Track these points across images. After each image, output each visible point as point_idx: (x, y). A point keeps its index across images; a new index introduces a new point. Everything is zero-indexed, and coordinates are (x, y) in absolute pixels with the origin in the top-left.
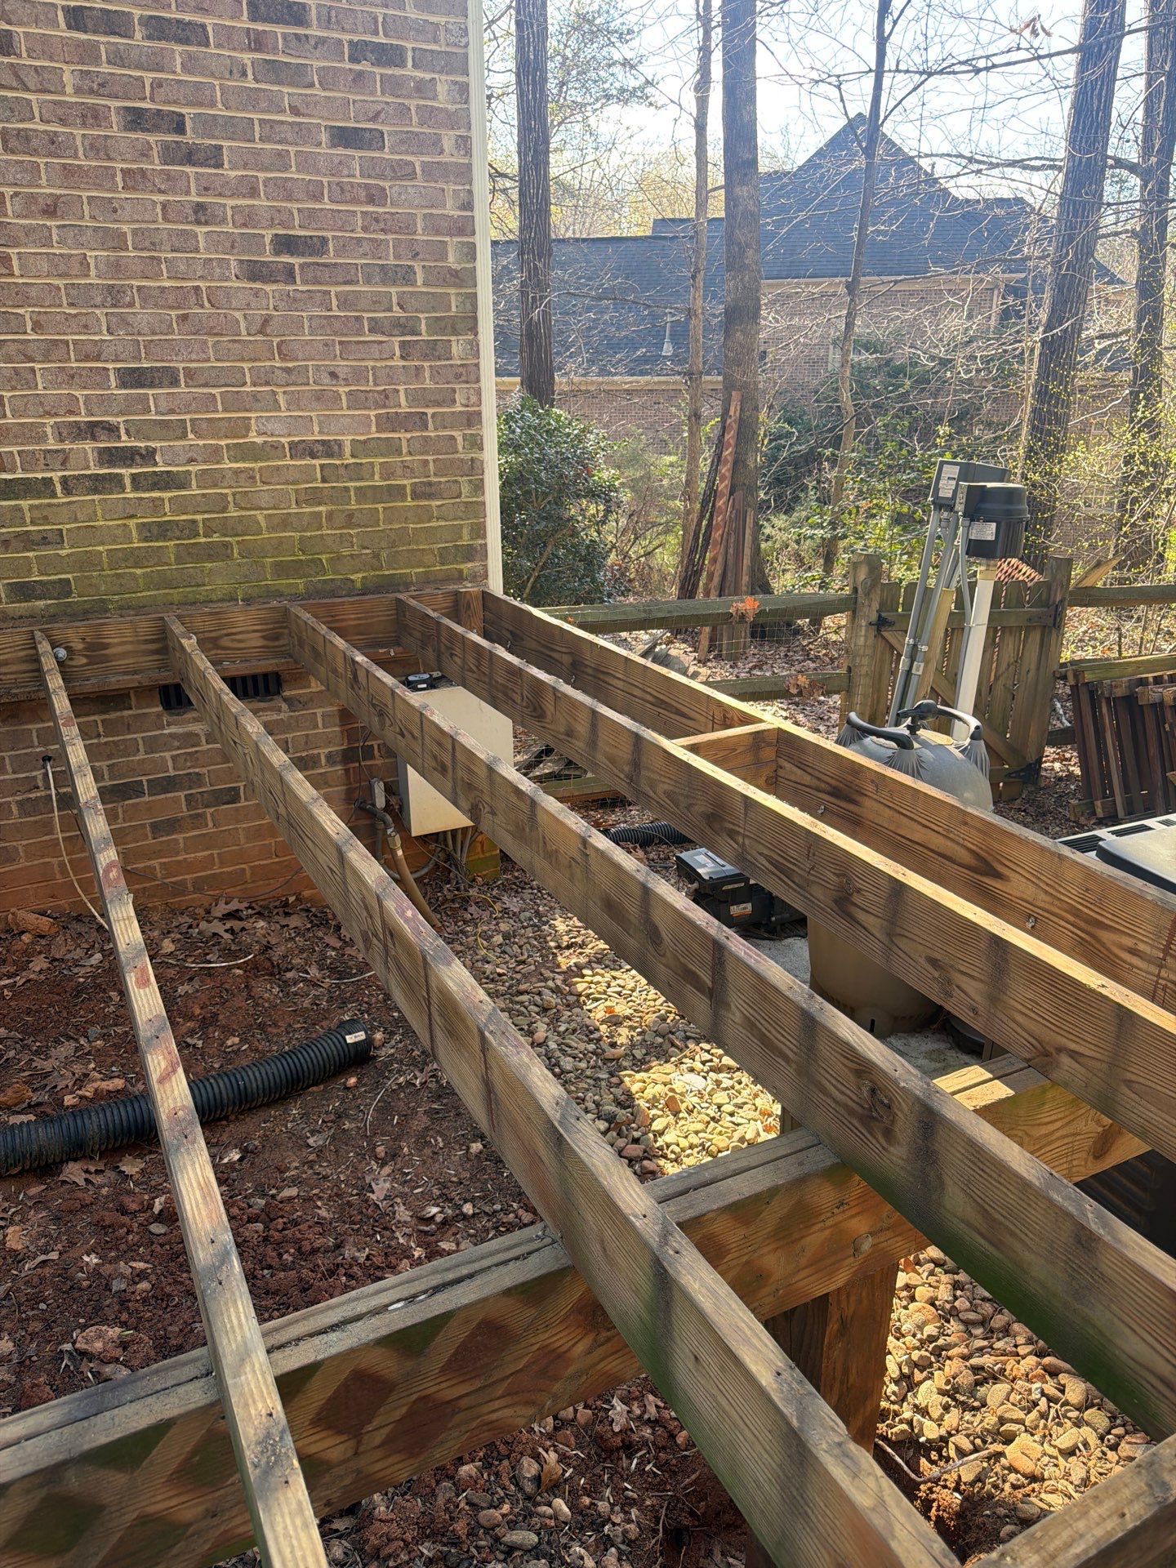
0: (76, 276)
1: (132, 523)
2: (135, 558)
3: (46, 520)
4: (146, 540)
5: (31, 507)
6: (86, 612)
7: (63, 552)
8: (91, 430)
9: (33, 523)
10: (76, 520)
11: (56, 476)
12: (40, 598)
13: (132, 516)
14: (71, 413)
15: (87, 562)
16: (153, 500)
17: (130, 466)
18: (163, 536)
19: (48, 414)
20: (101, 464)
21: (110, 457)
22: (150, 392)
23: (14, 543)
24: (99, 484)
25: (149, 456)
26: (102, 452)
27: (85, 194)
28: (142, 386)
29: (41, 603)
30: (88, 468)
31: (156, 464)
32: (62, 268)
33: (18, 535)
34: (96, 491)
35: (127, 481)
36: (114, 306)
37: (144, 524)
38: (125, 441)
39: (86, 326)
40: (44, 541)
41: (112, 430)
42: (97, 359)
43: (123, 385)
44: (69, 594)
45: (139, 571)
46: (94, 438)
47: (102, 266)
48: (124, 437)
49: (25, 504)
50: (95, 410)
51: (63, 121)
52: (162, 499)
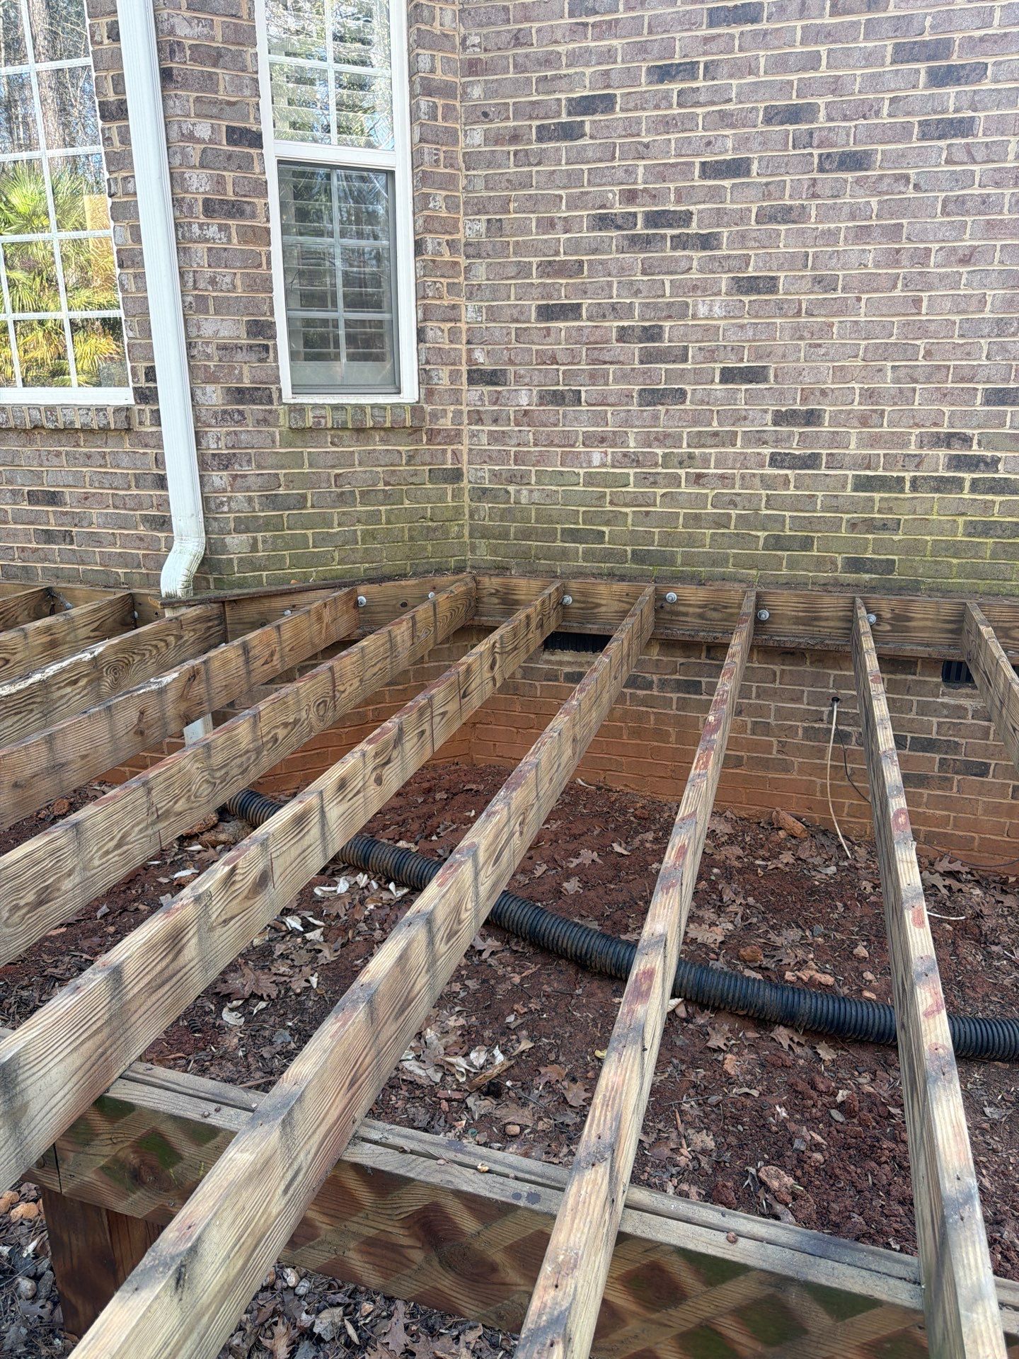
0: (973, 312)
1: (961, 520)
2: (955, 549)
3: (890, 510)
4: (969, 535)
5: (882, 499)
6: (901, 588)
7: (896, 538)
8: (946, 441)
9: (879, 512)
10: (914, 513)
11: (908, 475)
12: (867, 572)
13: (963, 514)
14: (935, 424)
15: (913, 548)
16: (986, 502)
17: (973, 472)
18: (985, 533)
19: (917, 425)
20: (949, 468)
21: (958, 463)
22: (1010, 409)
23: (860, 526)
24: (942, 485)
25: (993, 464)
26: (952, 458)
27: (999, 243)
28: (1004, 404)
29: (867, 576)
30: (937, 470)
31: (997, 471)
32: (963, 306)
33: (865, 520)
34: (937, 490)
35: (967, 485)
36: (998, 336)
37: (971, 522)
38: (975, 450)
39: (968, 354)
40: (884, 527)
41: (966, 440)
42: (970, 381)
43: (987, 402)
44: (891, 572)
45: (955, 561)
46: (949, 446)
47: (997, 303)
48: (975, 447)
49: (877, 496)
50: (957, 423)
51: (997, 184)
52: (994, 502)
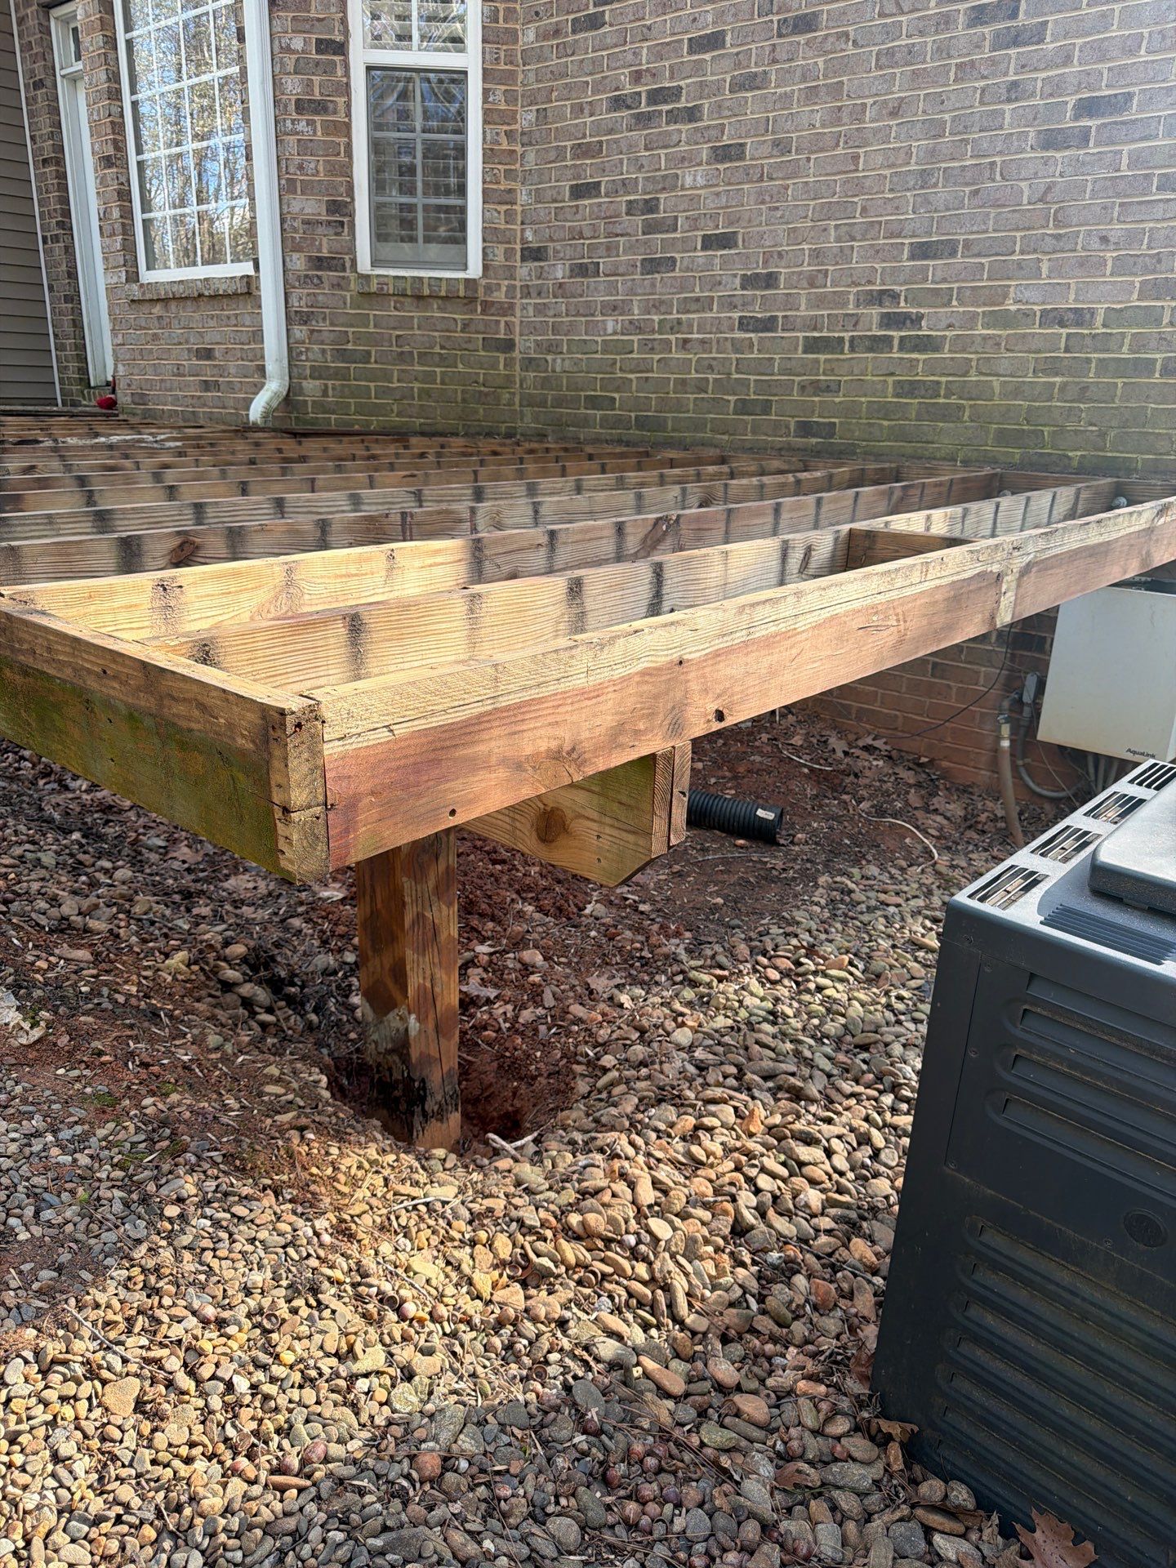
0: (901, 166)
1: (890, 380)
2: (885, 411)
3: (832, 372)
4: (897, 395)
5: (826, 360)
6: (841, 452)
7: (837, 400)
8: (879, 298)
9: (824, 374)
10: (852, 374)
11: (847, 335)
12: (814, 436)
13: (892, 374)
14: (869, 282)
15: (850, 410)
16: (911, 360)
17: (900, 330)
18: (911, 394)
19: (855, 284)
20: (881, 326)
21: (889, 321)
22: (932, 263)
23: (810, 390)
24: (879, 344)
25: (916, 320)
26: (884, 316)
27: (922, 93)
28: (926, 257)
29: (814, 440)
30: (870, 330)
31: (920, 329)
32: (892, 159)
33: (812, 382)
34: (871, 350)
35: (896, 342)
36: (922, 187)
37: (899, 382)
38: (903, 307)
39: (897, 208)
40: (828, 389)
41: (895, 296)
42: (899, 236)
43: (912, 257)
44: (832, 435)
45: (886, 423)
46: (881, 305)
47: (921, 154)
48: (902, 304)
49: (822, 357)
50: (888, 280)
51: (922, 33)
52: (918, 360)
